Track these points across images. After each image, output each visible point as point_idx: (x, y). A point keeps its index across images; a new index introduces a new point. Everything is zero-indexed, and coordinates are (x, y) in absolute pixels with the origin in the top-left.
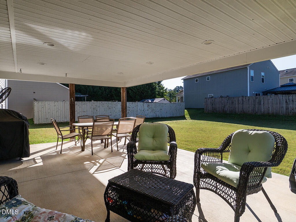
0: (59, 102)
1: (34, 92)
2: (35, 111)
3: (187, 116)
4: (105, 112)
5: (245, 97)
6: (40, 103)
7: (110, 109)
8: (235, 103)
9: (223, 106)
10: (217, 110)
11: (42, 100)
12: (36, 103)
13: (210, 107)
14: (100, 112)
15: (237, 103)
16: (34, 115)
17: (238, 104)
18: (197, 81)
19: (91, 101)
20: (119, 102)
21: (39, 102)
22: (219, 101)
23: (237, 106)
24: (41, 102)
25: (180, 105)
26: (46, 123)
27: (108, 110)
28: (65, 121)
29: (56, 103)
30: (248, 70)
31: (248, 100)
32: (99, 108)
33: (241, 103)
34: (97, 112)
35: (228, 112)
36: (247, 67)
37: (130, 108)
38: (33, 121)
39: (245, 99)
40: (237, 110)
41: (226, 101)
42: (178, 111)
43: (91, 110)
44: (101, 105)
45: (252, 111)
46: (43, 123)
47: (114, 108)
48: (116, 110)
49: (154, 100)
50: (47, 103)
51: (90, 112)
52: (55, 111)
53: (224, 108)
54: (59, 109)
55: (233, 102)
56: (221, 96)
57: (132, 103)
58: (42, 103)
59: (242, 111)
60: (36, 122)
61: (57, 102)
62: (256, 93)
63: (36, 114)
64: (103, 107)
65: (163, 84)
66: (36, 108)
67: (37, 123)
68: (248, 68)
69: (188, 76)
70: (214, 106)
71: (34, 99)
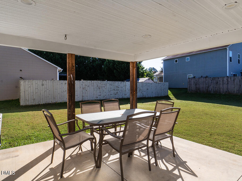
0: (47, 81)
1: (21, 70)
2: (21, 91)
3: (171, 96)
4: (94, 92)
5: (231, 77)
6: (27, 82)
7: (99, 88)
8: (220, 83)
9: (207, 86)
10: (201, 90)
11: (29, 79)
12: (22, 82)
13: (193, 87)
14: (90, 91)
15: (221, 83)
16: (20, 96)
17: (223, 84)
18: (176, 61)
19: (81, 80)
20: (108, 81)
21: (26, 80)
22: (203, 81)
23: (221, 86)
24: (27, 80)
25: (165, 85)
26: (33, 104)
27: (97, 89)
28: (54, 102)
29: (44, 82)
30: (228, 51)
31: (234, 80)
32: (88, 88)
33: (226, 84)
34: (87, 92)
35: (212, 92)
36: (226, 48)
37: (118, 87)
38: (20, 102)
39: (230, 79)
40: (222, 90)
41: (211, 81)
42: (162, 90)
43: (80, 90)
44: (91, 85)
45: (238, 91)
46: (29, 104)
47: (103, 87)
48: (106, 89)
49: (139, 79)
50: (34, 82)
51: (80, 92)
52: (43, 91)
53: (208, 88)
54: (48, 88)
55: (218, 82)
56: (202, 76)
57: (121, 83)
58: (29, 82)
59: (226, 92)
60: (22, 103)
61: (46, 81)
62: (234, 74)
63: (22, 94)
64: (93, 86)
65: (142, 65)
66: (22, 88)
67: (24, 105)
68: (228, 49)
69: (168, 57)
70: (197, 86)
71: (20, 78)
